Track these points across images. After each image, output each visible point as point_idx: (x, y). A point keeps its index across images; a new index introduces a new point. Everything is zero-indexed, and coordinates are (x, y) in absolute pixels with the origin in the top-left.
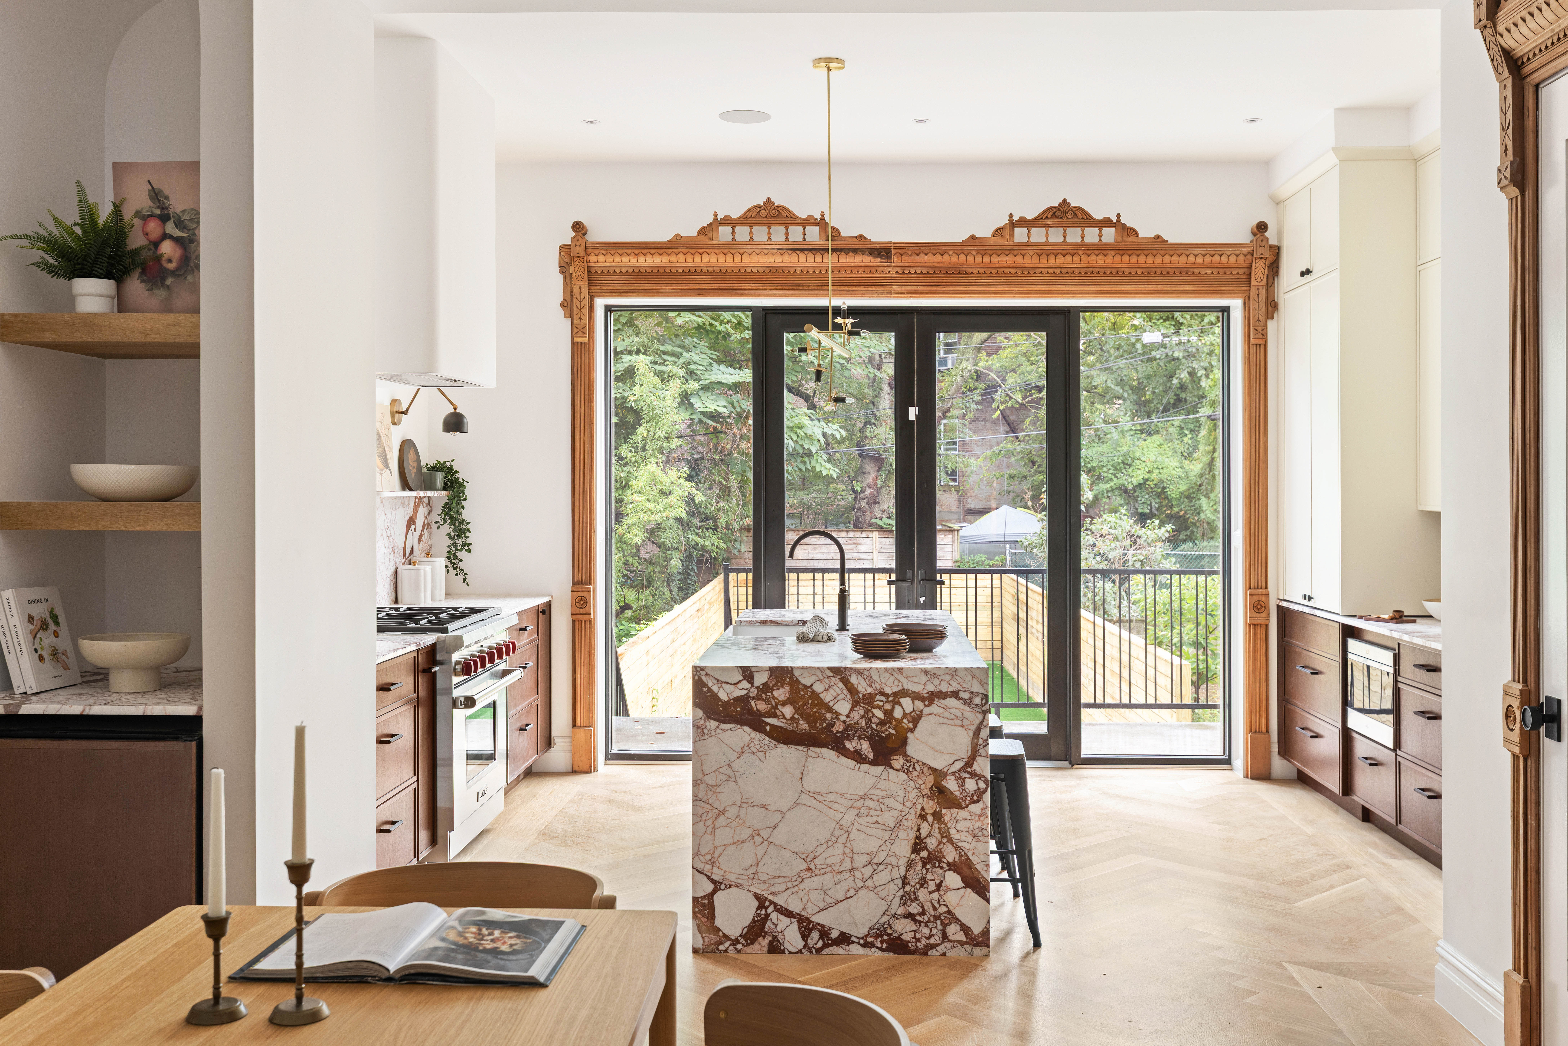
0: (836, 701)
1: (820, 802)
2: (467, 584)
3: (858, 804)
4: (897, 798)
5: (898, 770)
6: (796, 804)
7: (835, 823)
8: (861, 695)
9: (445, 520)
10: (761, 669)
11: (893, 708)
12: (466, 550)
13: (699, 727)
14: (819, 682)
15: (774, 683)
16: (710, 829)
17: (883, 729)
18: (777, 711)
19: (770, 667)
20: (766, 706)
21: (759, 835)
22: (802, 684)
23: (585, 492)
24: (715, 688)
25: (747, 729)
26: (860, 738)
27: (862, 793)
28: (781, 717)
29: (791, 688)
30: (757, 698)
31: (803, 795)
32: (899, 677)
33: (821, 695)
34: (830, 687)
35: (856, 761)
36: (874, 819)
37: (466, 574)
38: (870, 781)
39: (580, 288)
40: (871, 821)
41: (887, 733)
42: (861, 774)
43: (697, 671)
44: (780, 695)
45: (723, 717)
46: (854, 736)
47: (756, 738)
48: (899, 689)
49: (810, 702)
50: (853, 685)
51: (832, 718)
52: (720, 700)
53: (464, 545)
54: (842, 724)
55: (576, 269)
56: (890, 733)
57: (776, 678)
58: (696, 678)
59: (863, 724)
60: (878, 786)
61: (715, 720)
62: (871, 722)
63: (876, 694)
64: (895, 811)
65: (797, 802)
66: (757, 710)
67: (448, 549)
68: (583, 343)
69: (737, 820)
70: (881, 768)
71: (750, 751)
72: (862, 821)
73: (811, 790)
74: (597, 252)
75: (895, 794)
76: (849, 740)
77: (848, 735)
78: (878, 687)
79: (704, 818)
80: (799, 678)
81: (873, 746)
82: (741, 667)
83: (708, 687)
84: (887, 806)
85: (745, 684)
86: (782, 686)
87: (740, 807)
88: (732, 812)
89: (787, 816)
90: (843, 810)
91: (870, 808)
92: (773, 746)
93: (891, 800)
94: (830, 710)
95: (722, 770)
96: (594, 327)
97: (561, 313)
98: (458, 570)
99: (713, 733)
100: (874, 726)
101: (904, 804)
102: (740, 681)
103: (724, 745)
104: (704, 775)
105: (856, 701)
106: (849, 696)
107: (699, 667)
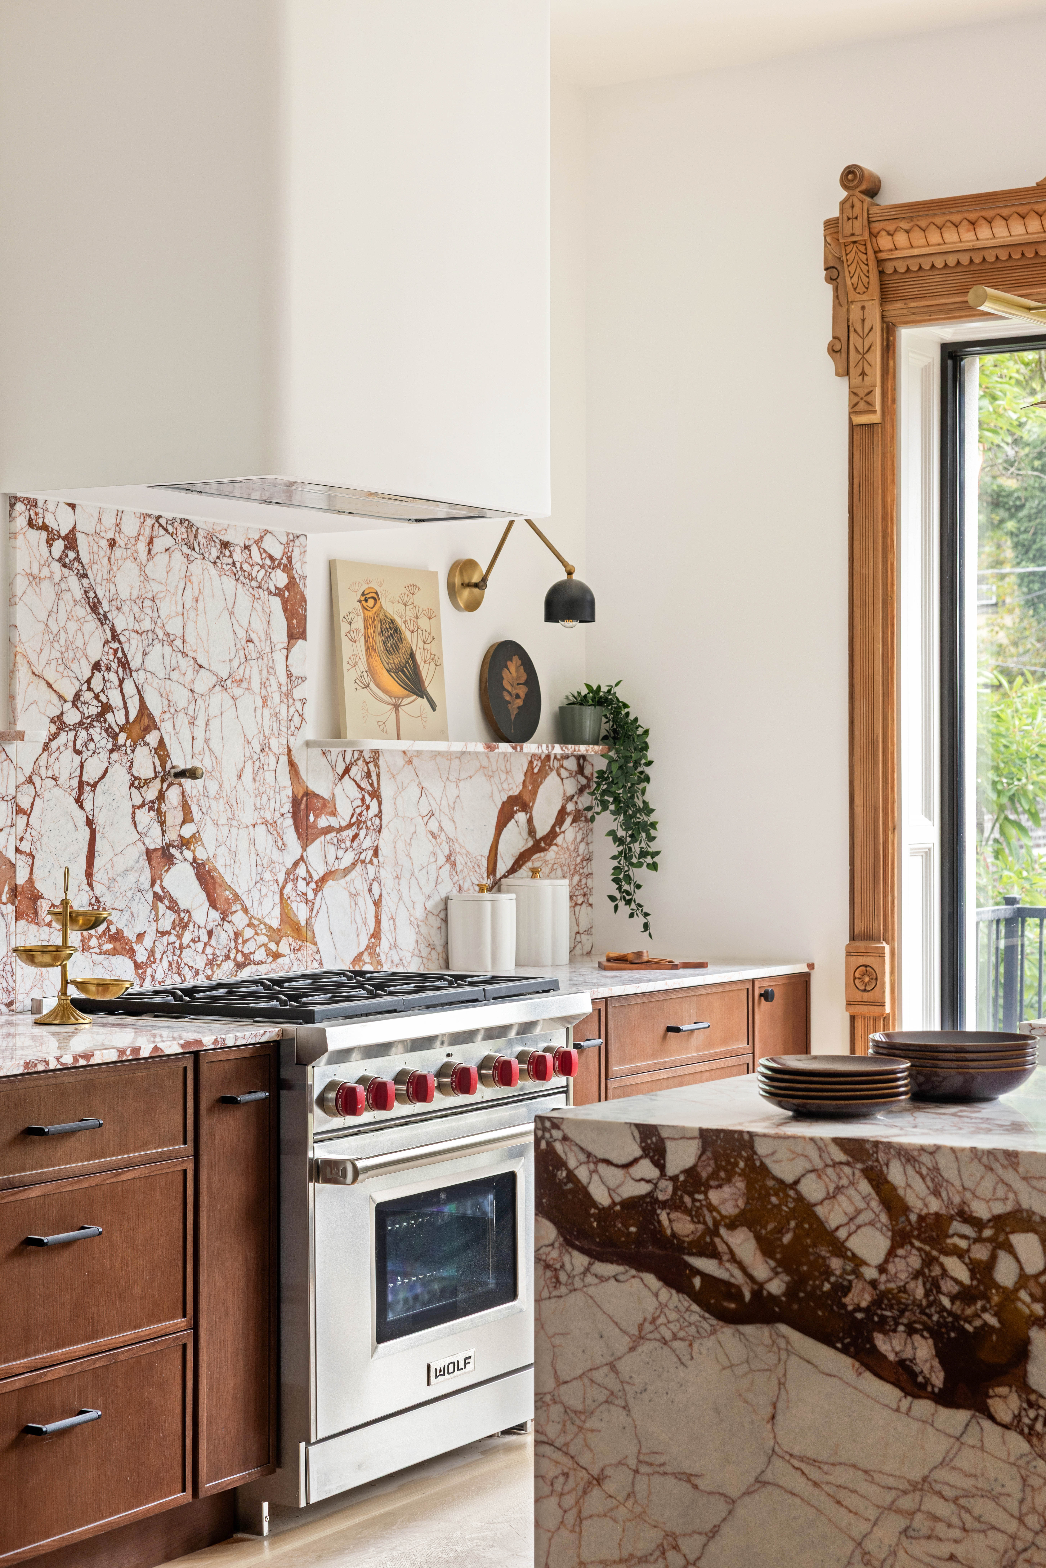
0: (853, 1227)
1: (815, 1484)
2: (650, 935)
3: (907, 1503)
4: (1003, 1501)
5: (1006, 1427)
6: (761, 1482)
7: (851, 1546)
8: (913, 1218)
9: (604, 805)
10: (682, 1134)
11: (993, 1258)
12: (648, 865)
13: (548, 1266)
14: (812, 1176)
15: (710, 1170)
16: (571, 1517)
17: (969, 1311)
18: (717, 1240)
19: (701, 1131)
20: (692, 1227)
21: (676, 1548)
22: (775, 1178)
23: (874, 743)
24: (582, 1173)
25: (650, 1279)
26: (911, 1331)
27: (917, 1476)
28: (726, 1257)
29: (750, 1186)
30: (674, 1205)
31: (778, 1464)
32: (1010, 1176)
33: (820, 1211)
34: (839, 1189)
35: (902, 1389)
36: (945, 1549)
37: (646, 915)
38: (937, 1446)
39: (863, 308)
40: (938, 1553)
41: (978, 1323)
42: (916, 1426)
43: (544, 1129)
44: (724, 1202)
45: (599, 1244)
46: (897, 1324)
47: (671, 1305)
48: (1009, 1207)
49: (793, 1224)
50: (894, 1188)
51: (844, 1271)
52: (594, 1204)
53: (643, 854)
54: (869, 1288)
55: (852, 270)
56: (986, 1324)
57: (716, 1157)
58: (543, 1145)
59: (920, 1293)
60: (957, 1463)
61: (583, 1251)
62: (939, 1291)
63: (951, 1218)
64: (999, 1535)
65: (763, 1478)
66: (674, 1235)
67: (615, 863)
68: (871, 426)
69: (629, 1504)
70: (962, 1416)
71: (658, 1336)
72: (918, 1548)
73: (796, 1451)
74: (891, 227)
75: (998, 1489)
76: (885, 1333)
77: (883, 1318)
78: (957, 1200)
79: (558, 1488)
80: (768, 1162)
81: (942, 1354)
82: (637, 1126)
83: (567, 1169)
84: (978, 1519)
85: (646, 1169)
86: (729, 1180)
87: (636, 1471)
88: (617, 1483)
89: (741, 1510)
90: (872, 1513)
91: (935, 1518)
92: (708, 1327)
93: (989, 1505)
94: (840, 1249)
95: (597, 1375)
96: (894, 389)
97: (828, 364)
98: (633, 906)
99: (578, 1284)
100: (946, 1302)
101: (1021, 1520)
102: (636, 1161)
103: (600, 1315)
104: (561, 1383)
105: (903, 1230)
106: (884, 1218)
107: (549, 1119)
